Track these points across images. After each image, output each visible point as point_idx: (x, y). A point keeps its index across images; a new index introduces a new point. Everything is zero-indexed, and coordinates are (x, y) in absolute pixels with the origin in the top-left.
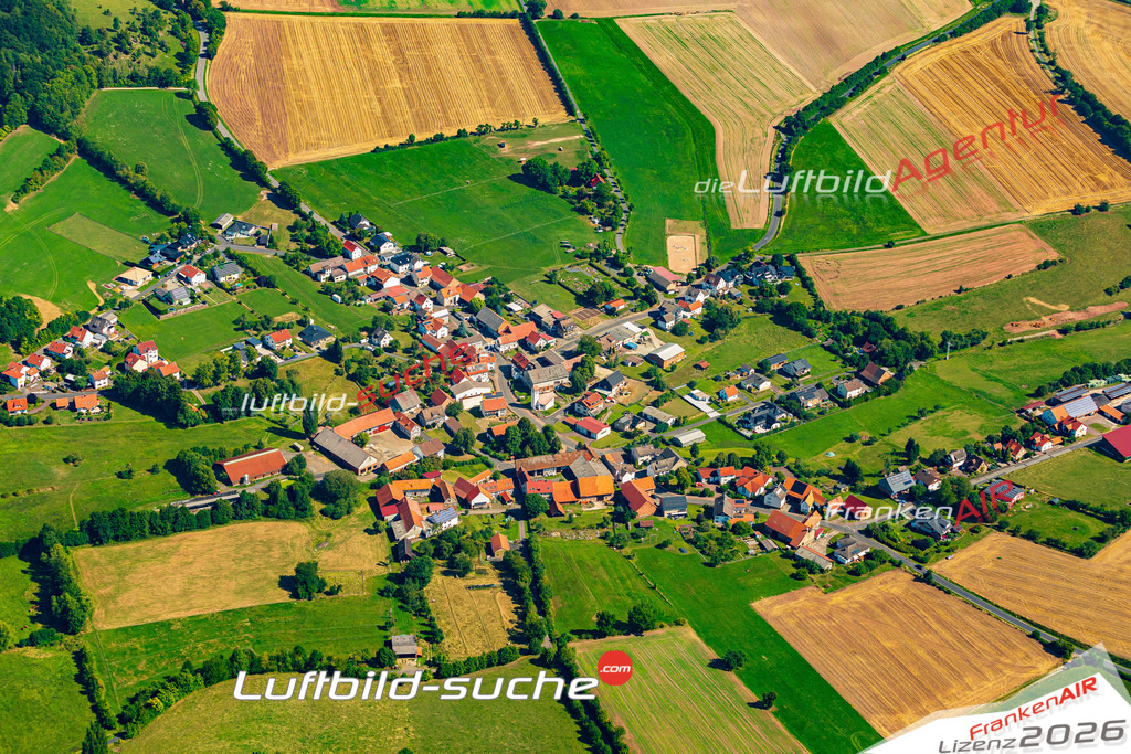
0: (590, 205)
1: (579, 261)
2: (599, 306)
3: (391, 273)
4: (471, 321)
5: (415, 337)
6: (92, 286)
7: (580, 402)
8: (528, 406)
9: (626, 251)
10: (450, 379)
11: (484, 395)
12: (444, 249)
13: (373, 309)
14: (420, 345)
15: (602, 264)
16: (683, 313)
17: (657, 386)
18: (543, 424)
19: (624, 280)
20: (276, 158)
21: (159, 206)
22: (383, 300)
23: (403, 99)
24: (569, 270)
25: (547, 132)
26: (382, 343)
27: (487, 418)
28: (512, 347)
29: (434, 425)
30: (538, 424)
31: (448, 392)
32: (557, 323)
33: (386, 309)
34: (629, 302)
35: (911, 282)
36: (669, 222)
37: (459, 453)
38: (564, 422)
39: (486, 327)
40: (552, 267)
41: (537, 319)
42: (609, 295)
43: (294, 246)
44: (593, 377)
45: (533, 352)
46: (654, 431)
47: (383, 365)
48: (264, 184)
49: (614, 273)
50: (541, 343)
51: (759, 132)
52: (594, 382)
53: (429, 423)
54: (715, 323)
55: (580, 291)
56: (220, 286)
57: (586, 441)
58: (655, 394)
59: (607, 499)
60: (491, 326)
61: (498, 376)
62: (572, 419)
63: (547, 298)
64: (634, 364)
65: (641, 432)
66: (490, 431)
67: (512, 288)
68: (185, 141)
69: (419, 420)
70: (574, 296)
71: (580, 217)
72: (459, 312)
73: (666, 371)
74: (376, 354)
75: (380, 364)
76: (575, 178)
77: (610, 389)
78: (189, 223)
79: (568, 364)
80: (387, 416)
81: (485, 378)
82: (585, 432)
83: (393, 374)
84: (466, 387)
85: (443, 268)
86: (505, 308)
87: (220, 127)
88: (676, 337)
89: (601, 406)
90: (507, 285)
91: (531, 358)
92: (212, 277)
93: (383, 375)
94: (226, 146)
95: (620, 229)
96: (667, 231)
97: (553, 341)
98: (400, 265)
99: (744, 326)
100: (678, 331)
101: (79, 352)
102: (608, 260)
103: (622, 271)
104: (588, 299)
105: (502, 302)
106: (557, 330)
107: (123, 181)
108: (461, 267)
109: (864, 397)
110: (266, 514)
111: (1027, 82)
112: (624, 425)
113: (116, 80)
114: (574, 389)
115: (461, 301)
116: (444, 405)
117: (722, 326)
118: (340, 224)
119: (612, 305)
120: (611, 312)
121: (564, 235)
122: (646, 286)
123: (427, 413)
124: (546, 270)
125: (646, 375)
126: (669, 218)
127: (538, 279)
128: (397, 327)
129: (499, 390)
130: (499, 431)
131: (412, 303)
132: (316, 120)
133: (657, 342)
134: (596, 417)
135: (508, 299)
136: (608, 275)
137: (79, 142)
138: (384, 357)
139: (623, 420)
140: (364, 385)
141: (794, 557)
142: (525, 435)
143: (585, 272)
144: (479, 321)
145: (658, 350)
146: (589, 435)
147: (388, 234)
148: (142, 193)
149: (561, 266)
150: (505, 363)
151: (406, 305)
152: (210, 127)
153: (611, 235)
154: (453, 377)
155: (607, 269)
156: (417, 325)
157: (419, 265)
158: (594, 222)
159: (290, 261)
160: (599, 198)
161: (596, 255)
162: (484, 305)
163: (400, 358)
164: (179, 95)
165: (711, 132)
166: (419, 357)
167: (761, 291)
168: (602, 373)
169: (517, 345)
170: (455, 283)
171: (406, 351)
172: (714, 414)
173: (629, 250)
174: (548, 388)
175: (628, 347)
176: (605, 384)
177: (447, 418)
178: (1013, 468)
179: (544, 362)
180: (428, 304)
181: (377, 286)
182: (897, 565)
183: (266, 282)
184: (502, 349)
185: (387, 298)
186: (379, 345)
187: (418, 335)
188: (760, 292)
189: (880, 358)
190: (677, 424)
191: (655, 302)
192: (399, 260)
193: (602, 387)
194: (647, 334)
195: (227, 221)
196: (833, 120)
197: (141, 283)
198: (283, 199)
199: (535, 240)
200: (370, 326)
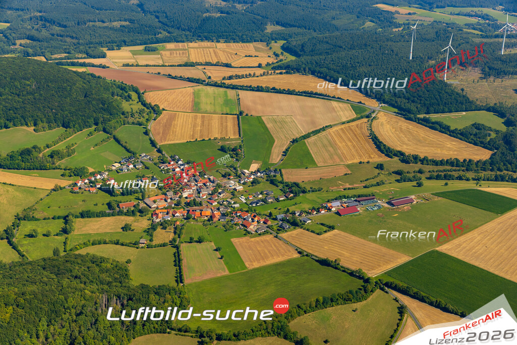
0: (234, 156)
1: (226, 168)
2: (227, 177)
3: (179, 168)
4: (193, 179)
6: (105, 166)
7: (212, 197)
8: (200, 197)
9: (239, 166)
11: (190, 194)
13: (171, 175)
15: (232, 168)
16: (247, 180)
17: (233, 195)
19: (235, 172)
20: (162, 142)
21: (128, 151)
22: (174, 173)
23: (199, 132)
24: (223, 169)
25: (232, 140)
27: (188, 199)
28: (201, 184)
30: (200, 201)
31: (181, 193)
32: (214, 180)
34: (234, 177)
35: (309, 176)
37: (178, 206)
39: (197, 180)
40: (219, 169)
41: (209, 179)
43: (158, 161)
46: (227, 204)
48: (156, 147)
50: (208, 184)
51: (286, 142)
52: (217, 193)
53: (173, 199)
54: (254, 182)
56: (136, 168)
57: (209, 205)
58: (232, 197)
59: (209, 217)
61: (195, 190)
62: (208, 200)
63: (214, 175)
64: (229, 190)
65: (224, 204)
66: (187, 201)
68: (141, 138)
69: (171, 198)
70: (221, 175)
72: (191, 177)
73: (237, 192)
76: (233, 150)
77: (220, 194)
78: (134, 154)
79: (213, 189)
80: (163, 197)
81: (191, 191)
83: (169, 189)
84: (185, 192)
86: (203, 176)
87: (151, 135)
88: (243, 185)
89: (217, 198)
90: (206, 172)
91: (204, 187)
92: (135, 166)
93: (167, 189)
94: (150, 139)
95: (240, 162)
96: (253, 163)
97: (211, 184)
98: (181, 166)
101: (96, 179)
102: (234, 168)
103: (236, 170)
104: (224, 176)
106: (213, 182)
107: (122, 145)
109: (284, 200)
110: (125, 215)
111: (362, 134)
113: (128, 123)
114: (212, 194)
116: (179, 195)
118: (171, 157)
119: (230, 177)
120: (229, 179)
122: (240, 174)
124: (217, 169)
125: (232, 192)
126: (255, 160)
127: (214, 171)
129: (194, 193)
130: (189, 201)
132: (175, 135)
134: (215, 200)
135: (205, 175)
136: (232, 171)
137: (114, 136)
139: (221, 201)
141: (246, 230)
142: (194, 202)
143: (226, 170)
144: (195, 179)
145: (237, 187)
146: (211, 204)
147: (182, 160)
148: (125, 148)
149: (221, 168)
150: (198, 188)
152: (148, 135)
153: (237, 163)
154: (183, 190)
157: (186, 166)
158: (234, 160)
159: (155, 164)
160: (237, 155)
162: (198, 176)
163: (173, 185)
164: (143, 128)
165: (274, 142)
166: (178, 185)
167: (269, 176)
171: (175, 184)
172: (244, 201)
175: (230, 186)
177: (178, 198)
178: (312, 216)
179: (207, 188)
181: (174, 170)
182: (271, 234)
183: (147, 168)
184: (198, 185)
189: (291, 192)
190: (234, 203)
191: (241, 177)
194: (236, 184)
195: (143, 155)
196: (306, 141)
197: (117, 166)
198: (159, 151)
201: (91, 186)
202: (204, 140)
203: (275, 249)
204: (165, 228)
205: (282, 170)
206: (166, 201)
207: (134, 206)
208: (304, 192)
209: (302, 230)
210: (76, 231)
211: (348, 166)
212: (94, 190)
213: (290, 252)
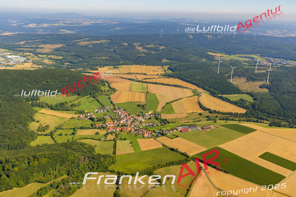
0: (143, 108)
6: (92, 110)
7: (132, 123)
12: (127, 110)
15: (141, 113)
16: (147, 117)
18: (127, 125)
20: (115, 102)
21: (101, 105)
23: (130, 99)
25: (143, 102)
28: (128, 119)
29: (117, 124)
32: (134, 117)
33: (118, 115)
34: (142, 116)
35: (171, 117)
37: (118, 126)
38: (129, 125)
42: (140, 115)
43: (113, 109)
46: (138, 126)
47: (115, 119)
48: (113, 104)
50: (131, 118)
51: (164, 104)
54: (149, 118)
59: (129, 131)
63: (134, 115)
68: (107, 100)
73: (142, 122)
76: (143, 106)
77: (135, 123)
78: (104, 106)
79: (133, 120)
81: (124, 121)
82: (131, 126)
88: (145, 119)
90: (131, 114)
92: (103, 111)
94: (111, 101)
95: (145, 110)
99: (152, 119)
101: (88, 115)
103: (143, 114)
104: (138, 116)
107: (99, 103)
109: (160, 126)
110: (97, 129)
111: (195, 102)
113: (103, 95)
118: (118, 108)
120: (139, 117)
121: (139, 110)
124: (135, 113)
125: (140, 122)
126: (151, 110)
130: (123, 125)
131: (121, 114)
132: (121, 100)
133: (142, 119)
134: (133, 125)
137: (97, 99)
139: (135, 125)
140: (112, 120)
141: (143, 136)
142: (125, 125)
143: (139, 113)
144: (126, 116)
147: (122, 109)
148: (101, 104)
149: (137, 113)
152: (110, 99)
154: (121, 120)
157: (123, 111)
159: (111, 110)
160: (144, 108)
162: (128, 115)
163: (117, 118)
164: (109, 96)
165: (159, 103)
166: (119, 119)
167: (156, 116)
170: (126, 113)
172: (144, 126)
173: (145, 112)
174: (129, 122)
177: (119, 123)
178: (170, 132)
179: (130, 120)
181: (118, 113)
182: (153, 138)
183: (108, 112)
187: (120, 117)
189: (163, 123)
190: (140, 126)
191: (144, 116)
195: (107, 107)
196: (172, 103)
197: (97, 111)
198: (114, 105)
199: (136, 111)
200: (116, 116)
201: (86, 118)
202: (131, 102)
203: (154, 143)
204: (112, 134)
205: (161, 115)
206: (114, 124)
207: (101, 126)
208: (169, 123)
209: (165, 137)
210: (78, 134)
211: (188, 114)
212: (86, 119)
213: (159, 145)
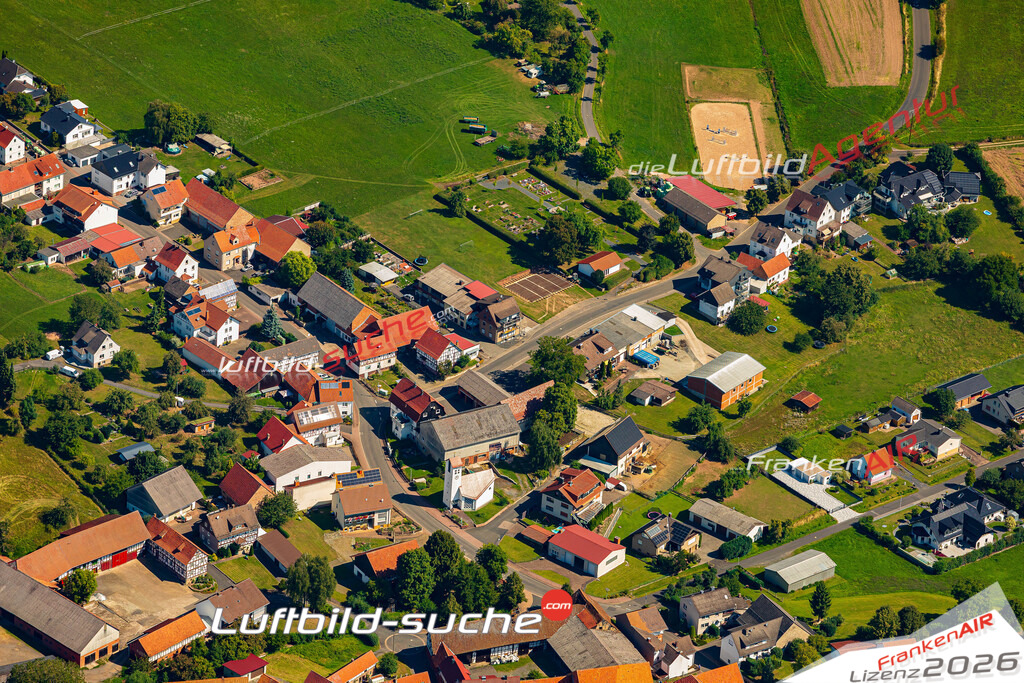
1: (507, 164)
2: (565, 267)
3: (99, 196)
4: (285, 304)
5: (167, 345)
7: (553, 492)
8: (436, 501)
9: (608, 142)
10: (256, 441)
11: (340, 477)
12: (207, 138)
13: (65, 279)
14: (182, 363)
15: (557, 170)
16: (752, 282)
17: (712, 450)
18: (479, 545)
19: (612, 207)
22: (84, 258)
24: (488, 185)
26: (97, 360)
27: (348, 531)
28: (384, 364)
29: (234, 548)
30: (469, 544)
31: (259, 469)
32: (480, 308)
33: (93, 278)
34: (628, 258)
36: (689, 72)
38: (520, 537)
39: (322, 319)
40: (449, 179)
41: (433, 300)
42: (585, 241)
44: (571, 433)
45: (431, 375)
46: (719, 555)
47: (103, 408)
49: (586, 190)
50: (450, 354)
52: (574, 443)
53: (224, 544)
55: (518, 232)
57: (577, 582)
58: (712, 471)
60: (334, 317)
61: (361, 430)
62: (537, 531)
63: (448, 250)
64: (656, 402)
65: (692, 558)
66: (362, 561)
67: (369, 227)
69: (200, 536)
70: (506, 246)
71: (496, 63)
72: (257, 285)
73: (729, 416)
74: (85, 383)
75: (96, 407)
77: (613, 460)
79: (517, 403)
80: (130, 530)
81: (334, 439)
82: (570, 559)
83: (128, 431)
84: (297, 460)
85: (211, 183)
86: (357, 273)
88: (740, 337)
89: (598, 500)
90: (355, 222)
91: (430, 389)
93: (106, 432)
95: (587, 90)
96: (689, 94)
97: (473, 349)
98: (114, 176)
99: (883, 310)
100: (745, 323)
102: (571, 161)
103: (604, 185)
105: (350, 262)
106: (480, 324)
108: (250, 180)
112: (654, 543)
114: (532, 460)
115: (259, 260)
116: (254, 502)
117: (840, 310)
119: (595, 265)
120: (594, 282)
121: (468, 104)
122: (663, 222)
123: (218, 519)
124: (438, 185)
125: (685, 425)
126: (690, 62)
127: (420, 206)
128: (124, 321)
129: (367, 466)
130: (383, 560)
131: (151, 265)
133: (701, 351)
134: (589, 526)
135: (362, 254)
136: (575, 196)
138: (103, 390)
139: (653, 532)
140: (66, 456)
142: (442, 569)
143: (521, 188)
144: (304, 305)
145: (708, 368)
146: (579, 566)
147: (78, 104)
149: (469, 175)
150: (373, 402)
151: (138, 269)
153: (569, 102)
154: (265, 435)
155: (570, 183)
156: (170, 318)
157: (156, 177)
158: (528, 74)
161: (544, 149)
162: (313, 268)
163: (140, 393)
166: (183, 390)
167: (913, 228)
168: (591, 424)
169: (394, 361)
170: (242, 217)
171: (151, 376)
172: (845, 515)
173: (615, 137)
174: (475, 459)
175: (639, 362)
176: (603, 449)
177: (262, 532)
179: (462, 400)
180: (188, 268)
181: (68, 225)
184: (363, 370)
185: (95, 253)
186: (88, 363)
187: (175, 339)
188: (910, 232)
190: (768, 537)
191: (688, 257)
192: (111, 165)
193: (595, 456)
194: (675, 330)
199: (403, 115)
200: (65, 318)
205: (988, 158)
206: (167, 572)
